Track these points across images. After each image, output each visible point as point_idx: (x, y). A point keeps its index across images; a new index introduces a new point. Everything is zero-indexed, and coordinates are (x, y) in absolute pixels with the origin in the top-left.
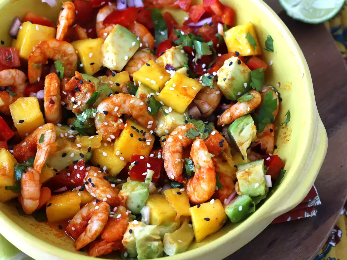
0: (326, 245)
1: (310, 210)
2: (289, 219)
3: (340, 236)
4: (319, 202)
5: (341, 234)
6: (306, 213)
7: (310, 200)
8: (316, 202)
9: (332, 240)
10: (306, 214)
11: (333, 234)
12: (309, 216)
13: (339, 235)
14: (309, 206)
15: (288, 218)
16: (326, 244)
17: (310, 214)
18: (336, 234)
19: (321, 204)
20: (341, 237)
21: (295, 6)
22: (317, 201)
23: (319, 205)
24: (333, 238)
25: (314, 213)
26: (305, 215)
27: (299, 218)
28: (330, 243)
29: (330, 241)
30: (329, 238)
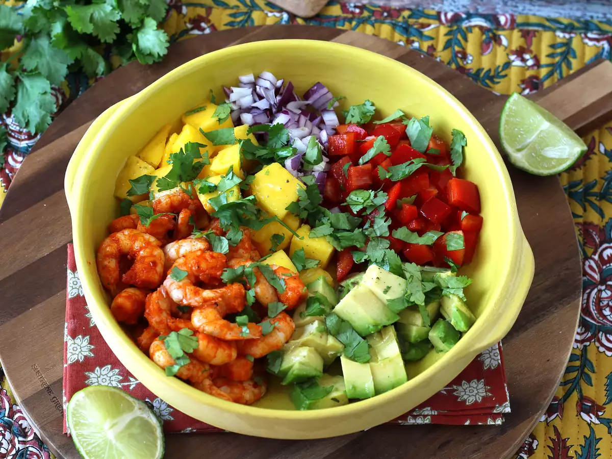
0: (516, 456)
1: (495, 417)
2: (467, 423)
3: (535, 448)
4: (508, 410)
5: (537, 446)
6: (489, 419)
7: (497, 406)
8: (504, 409)
9: (525, 451)
10: (490, 421)
11: (526, 444)
13: (534, 446)
14: (495, 411)
15: (466, 421)
16: (515, 454)
17: (495, 422)
18: (531, 444)
19: (510, 412)
20: (536, 449)
21: (519, 150)
22: (506, 407)
23: (508, 413)
24: (526, 449)
25: (500, 422)
27: (480, 424)
28: (521, 454)
29: (521, 453)
30: (521, 447)
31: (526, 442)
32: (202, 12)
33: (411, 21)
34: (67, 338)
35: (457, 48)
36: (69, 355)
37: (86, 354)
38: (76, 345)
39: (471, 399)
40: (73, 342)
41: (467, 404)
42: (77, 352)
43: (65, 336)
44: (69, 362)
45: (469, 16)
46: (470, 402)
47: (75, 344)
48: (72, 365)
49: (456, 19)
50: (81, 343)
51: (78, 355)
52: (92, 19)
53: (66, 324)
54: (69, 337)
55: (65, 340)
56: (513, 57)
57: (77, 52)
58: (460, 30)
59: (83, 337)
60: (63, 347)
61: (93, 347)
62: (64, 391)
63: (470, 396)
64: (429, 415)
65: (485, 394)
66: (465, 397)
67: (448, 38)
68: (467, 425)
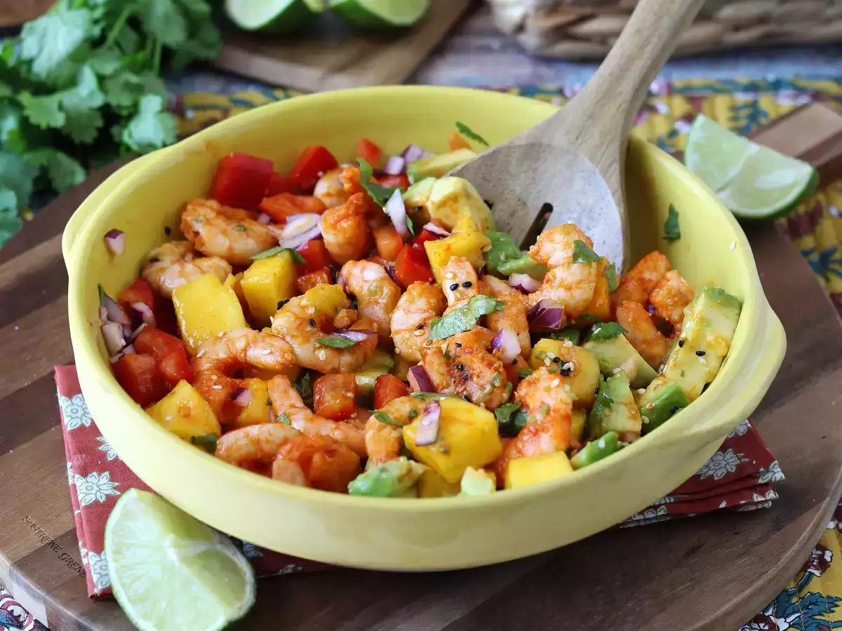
0: (802, 574)
1: (763, 489)
2: (723, 505)
3: (829, 559)
4: (779, 476)
5: (831, 557)
6: (755, 495)
7: (762, 470)
8: (774, 475)
9: (814, 566)
10: (757, 497)
11: (814, 558)
12: (763, 499)
13: (827, 556)
14: (760, 481)
15: (721, 503)
16: (800, 571)
17: (764, 496)
18: (821, 558)
19: (784, 478)
20: (831, 561)
21: (720, 190)
22: (775, 473)
23: (781, 481)
24: (815, 563)
25: (771, 495)
26: (754, 497)
27: (742, 502)
28: (809, 570)
29: (810, 568)
30: (807, 562)
31: (814, 556)
34: (74, 478)
36: (80, 498)
37: (107, 492)
38: (89, 484)
39: (719, 473)
40: (84, 480)
41: (716, 479)
42: (94, 492)
43: (70, 478)
44: (83, 504)
46: (719, 475)
47: (87, 482)
48: (87, 508)
50: (97, 481)
51: (96, 494)
52: (61, 107)
53: (69, 464)
54: (77, 476)
55: (70, 483)
59: (100, 475)
60: (68, 493)
61: (117, 484)
62: (80, 543)
63: (717, 470)
64: (663, 505)
65: (739, 461)
66: (711, 473)
68: (722, 508)
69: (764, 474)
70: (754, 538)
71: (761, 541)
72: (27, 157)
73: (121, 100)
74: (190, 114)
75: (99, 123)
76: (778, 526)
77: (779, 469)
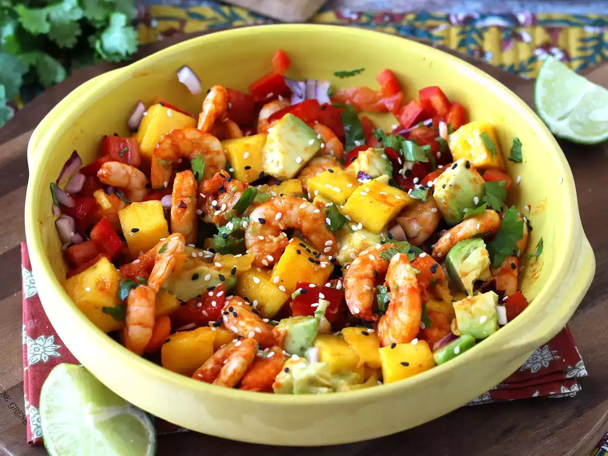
0: (598, 449)
1: (569, 383)
2: (536, 394)
4: (583, 372)
6: (562, 387)
7: (570, 367)
8: (579, 371)
10: (564, 389)
12: (569, 391)
14: (568, 376)
15: (535, 392)
16: (596, 448)
17: (569, 389)
19: (587, 374)
21: (561, 119)
22: (580, 370)
23: (584, 377)
25: (576, 388)
26: (562, 389)
27: (552, 393)
28: (603, 447)
29: (603, 445)
30: (601, 440)
32: (176, 25)
33: (418, 24)
34: (26, 340)
35: (472, 46)
36: (29, 357)
37: (50, 354)
38: (37, 346)
39: (536, 367)
40: (33, 342)
41: (532, 372)
42: (40, 353)
43: (23, 338)
44: (30, 363)
45: (483, 17)
46: (535, 369)
47: (36, 344)
48: (34, 366)
49: (469, 20)
50: (43, 343)
51: (41, 355)
52: (48, 19)
53: (24, 326)
54: (29, 338)
55: (23, 343)
56: (538, 52)
57: (32, 58)
58: (474, 30)
59: (46, 338)
60: (21, 350)
61: (59, 347)
62: (25, 396)
63: (534, 364)
65: (552, 358)
66: (529, 366)
67: (461, 37)
68: (535, 397)
69: (571, 370)
70: (559, 421)
71: (566, 424)
72: (20, 57)
73: (95, 15)
74: (154, 23)
75: (78, 32)
76: (579, 413)
77: (584, 367)
